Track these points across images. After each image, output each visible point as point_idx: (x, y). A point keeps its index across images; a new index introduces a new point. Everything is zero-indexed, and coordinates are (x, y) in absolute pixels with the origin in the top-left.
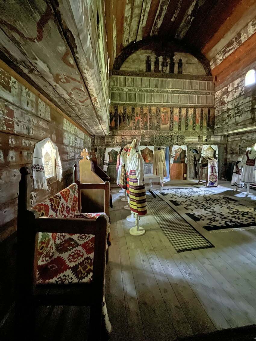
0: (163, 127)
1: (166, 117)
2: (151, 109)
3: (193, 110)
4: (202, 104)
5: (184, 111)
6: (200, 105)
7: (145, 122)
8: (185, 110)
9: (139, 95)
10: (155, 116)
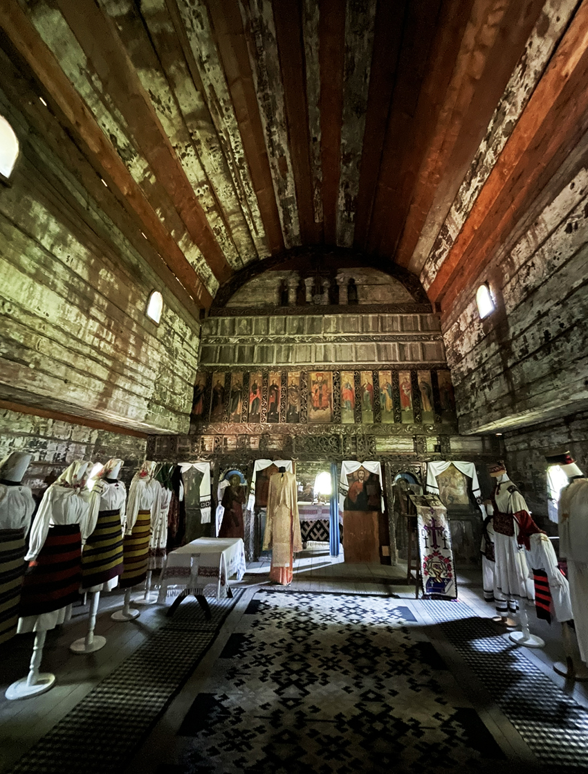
0: (313, 414)
1: (323, 393)
2: (286, 377)
3: (390, 374)
4: (412, 360)
5: (366, 378)
6: (406, 363)
7: (272, 403)
8: (371, 375)
9: (262, 349)
10: (297, 391)
